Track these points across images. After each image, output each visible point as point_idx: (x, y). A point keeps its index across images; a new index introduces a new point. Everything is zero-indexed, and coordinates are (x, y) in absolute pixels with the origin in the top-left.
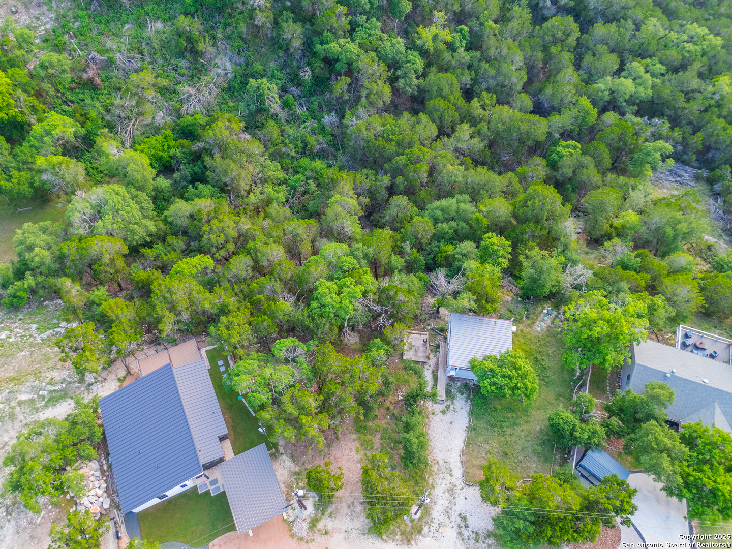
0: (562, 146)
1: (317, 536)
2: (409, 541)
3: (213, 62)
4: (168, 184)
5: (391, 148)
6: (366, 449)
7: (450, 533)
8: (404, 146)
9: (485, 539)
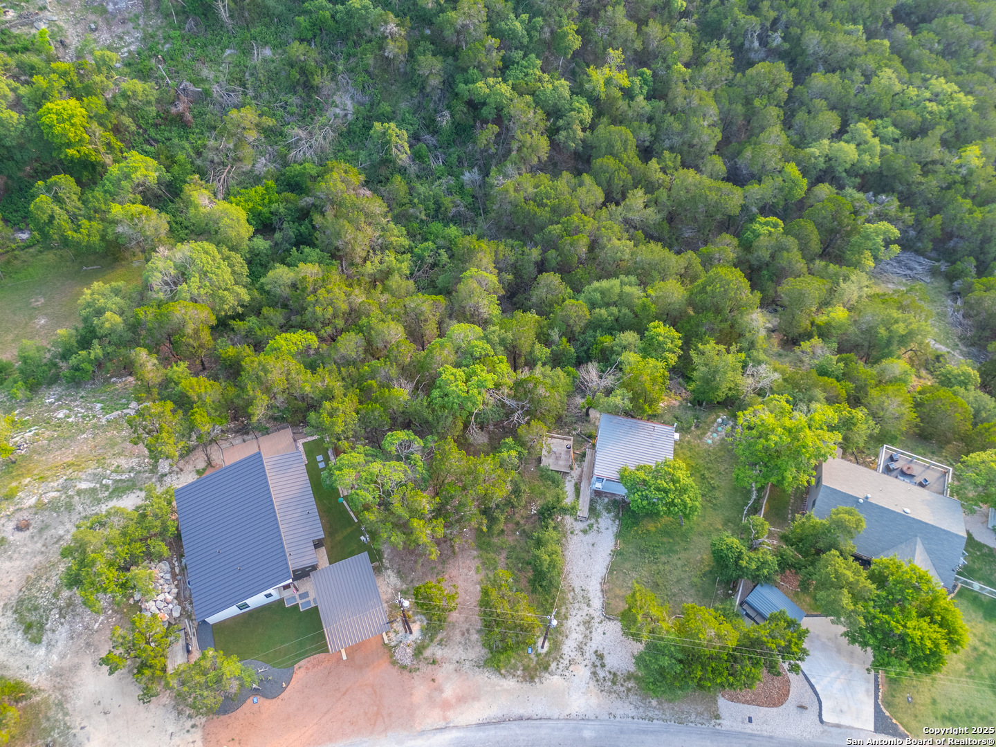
0: (760, 223)
1: (422, 665)
2: (532, 679)
3: (331, 100)
4: (267, 246)
5: (544, 214)
6: (488, 569)
7: (582, 672)
8: (559, 213)
9: (625, 681)
